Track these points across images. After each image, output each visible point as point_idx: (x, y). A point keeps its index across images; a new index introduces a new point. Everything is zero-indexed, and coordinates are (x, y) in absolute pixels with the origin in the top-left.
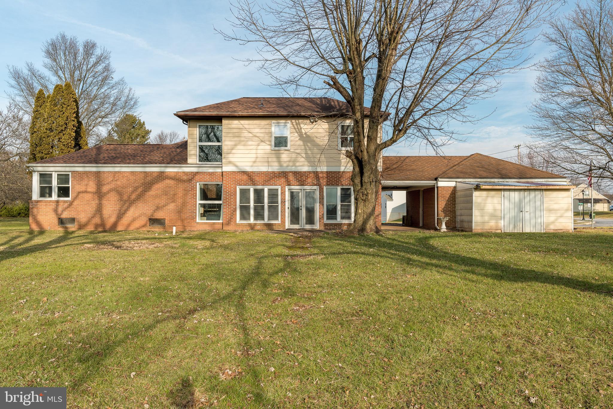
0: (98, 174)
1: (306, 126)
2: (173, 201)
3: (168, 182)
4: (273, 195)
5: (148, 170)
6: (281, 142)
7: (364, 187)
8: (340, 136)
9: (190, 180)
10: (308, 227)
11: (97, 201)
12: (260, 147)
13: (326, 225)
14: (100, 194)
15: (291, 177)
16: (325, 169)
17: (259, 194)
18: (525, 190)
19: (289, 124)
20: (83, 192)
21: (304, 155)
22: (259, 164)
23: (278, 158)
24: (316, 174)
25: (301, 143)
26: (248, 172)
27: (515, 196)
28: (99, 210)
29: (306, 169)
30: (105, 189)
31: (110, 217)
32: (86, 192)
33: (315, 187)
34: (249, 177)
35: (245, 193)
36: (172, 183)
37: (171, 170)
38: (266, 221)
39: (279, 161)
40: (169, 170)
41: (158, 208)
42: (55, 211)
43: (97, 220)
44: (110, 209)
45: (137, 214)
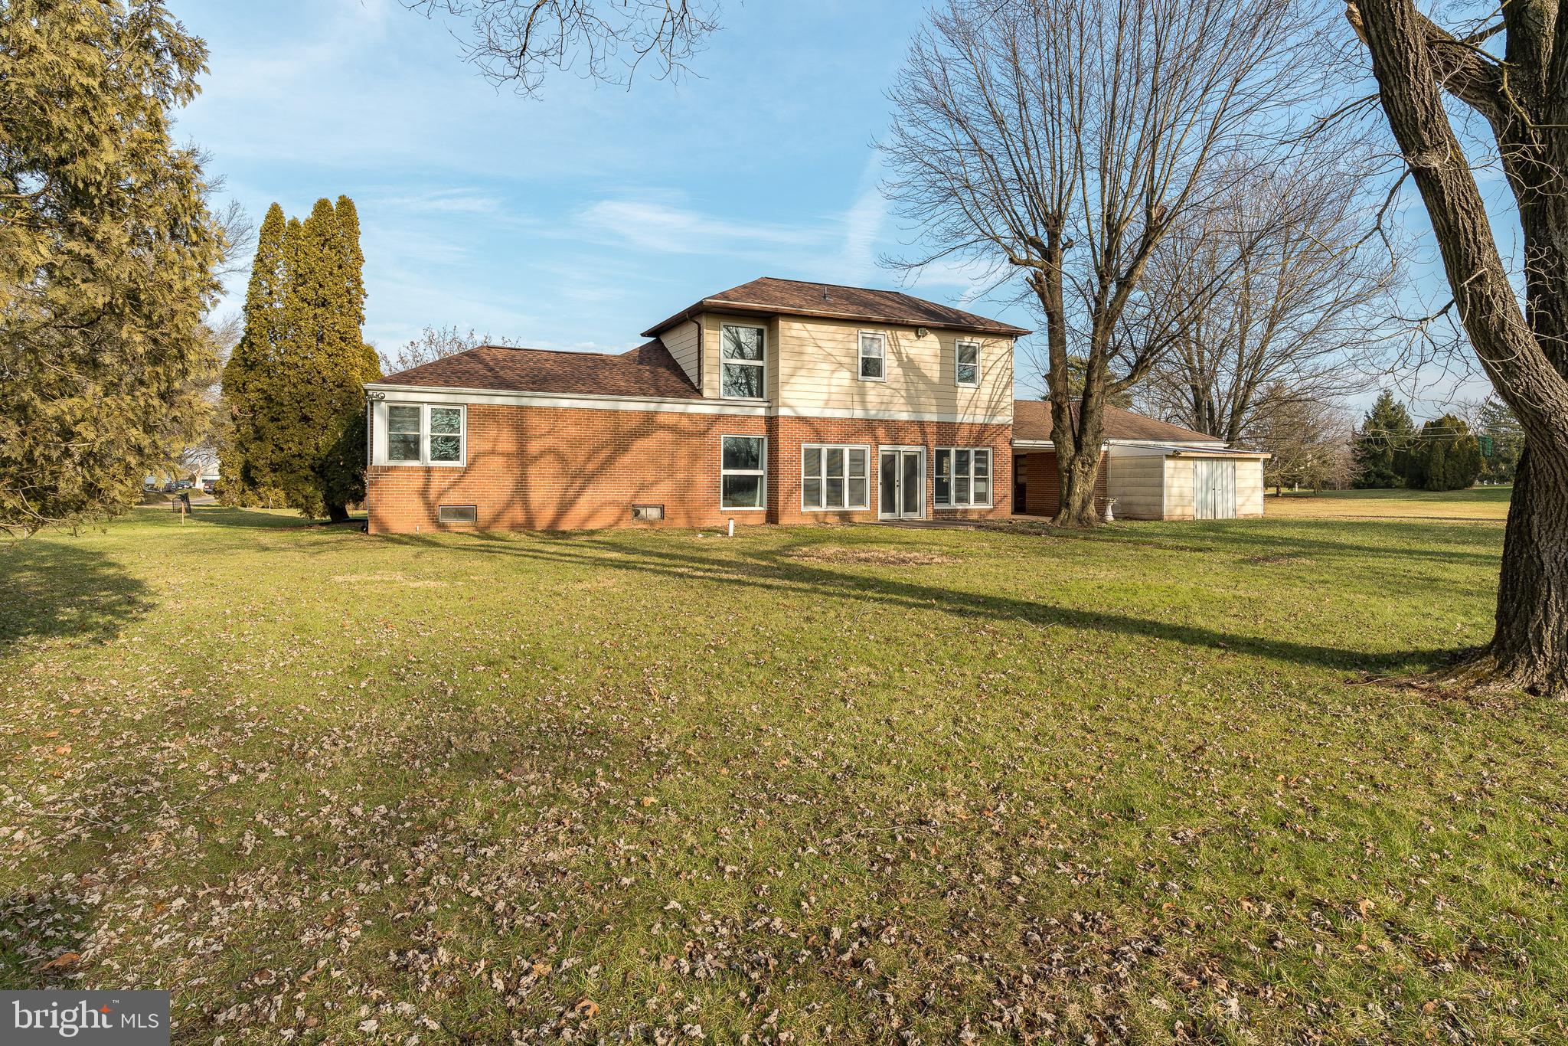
0: (518, 418)
1: (908, 342)
2: (671, 476)
3: (660, 435)
4: (858, 459)
5: (623, 406)
6: (871, 367)
7: (1085, 451)
8: (957, 363)
9: (703, 434)
11: (517, 471)
12: (836, 375)
13: (936, 512)
14: (522, 459)
15: (881, 432)
16: (934, 418)
17: (835, 457)
18: (1218, 459)
19: (884, 335)
20: (485, 454)
21: (903, 393)
22: (836, 404)
23: (862, 394)
25: (899, 371)
26: (806, 418)
27: (1203, 468)
28: (521, 488)
29: (904, 416)
30: (534, 447)
31: (543, 505)
32: (493, 452)
33: (919, 448)
34: (815, 427)
35: (813, 456)
36: (669, 437)
37: (671, 408)
38: (847, 506)
39: (863, 402)
40: (666, 407)
41: (643, 488)
42: (424, 493)
43: (518, 514)
44: (544, 492)
45: (599, 499)
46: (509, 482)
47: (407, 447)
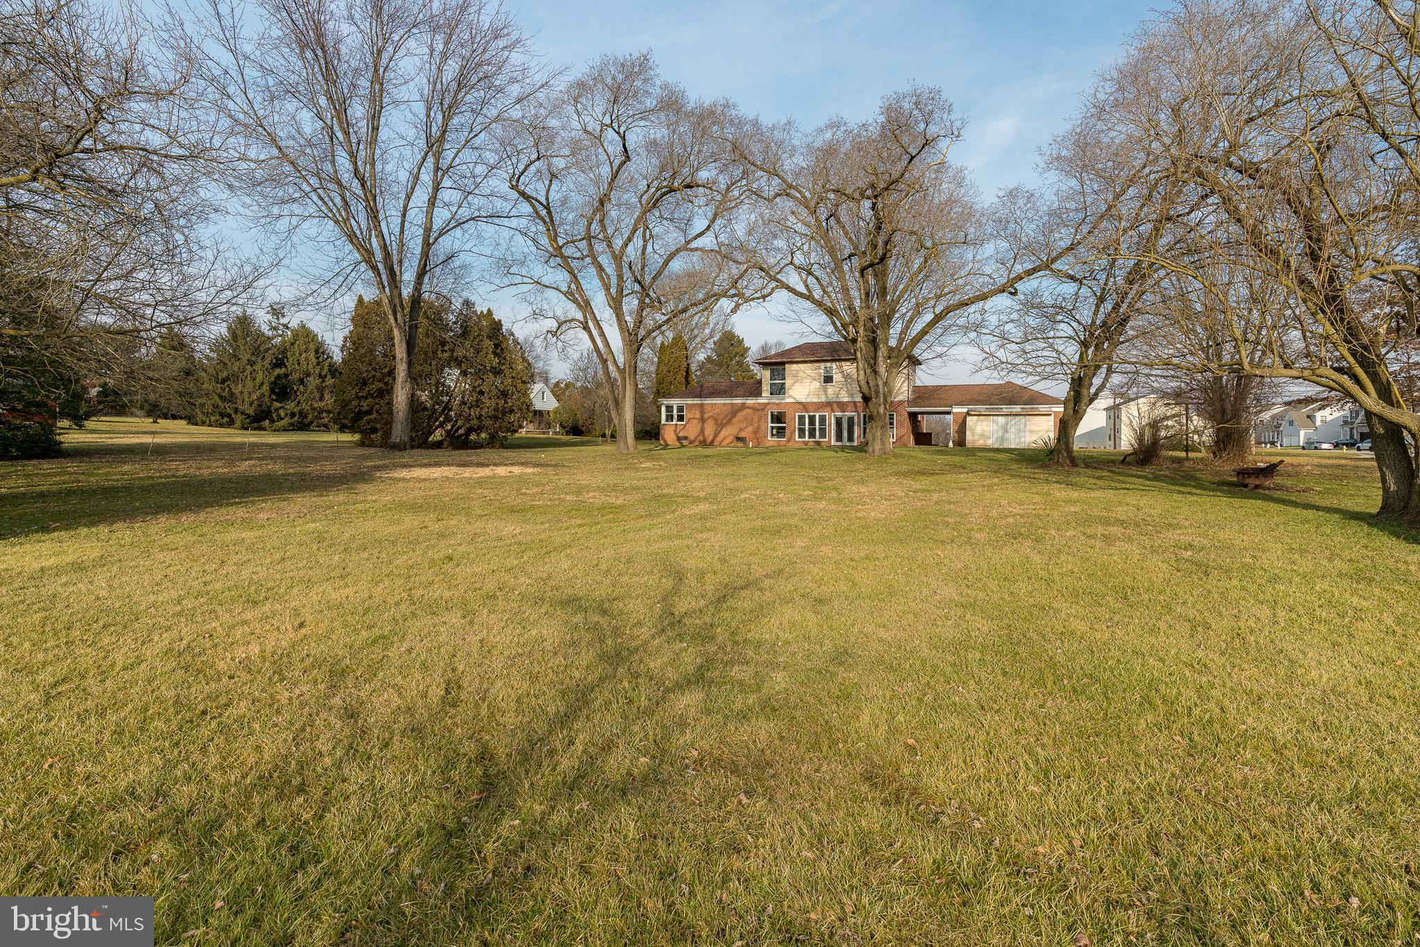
0: (702, 405)
1: (847, 367)
2: (751, 425)
3: (748, 410)
4: (823, 419)
5: (734, 402)
6: (828, 379)
9: (763, 409)
10: (848, 444)
11: (701, 425)
12: (812, 384)
13: (862, 442)
14: (702, 420)
15: (835, 406)
17: (812, 419)
18: (1009, 415)
19: (835, 365)
20: (692, 418)
21: (845, 389)
22: (812, 396)
23: (826, 392)
24: (854, 403)
25: (842, 380)
27: (1002, 420)
28: (702, 431)
29: (846, 400)
30: (706, 416)
31: (709, 435)
32: (694, 417)
33: (854, 414)
34: (804, 406)
35: (801, 418)
36: (751, 411)
37: (751, 401)
38: (817, 439)
39: (826, 394)
40: (748, 402)
41: (741, 430)
42: (675, 431)
43: (701, 438)
44: (709, 430)
45: (727, 434)
46: (699, 427)
47: (669, 418)
